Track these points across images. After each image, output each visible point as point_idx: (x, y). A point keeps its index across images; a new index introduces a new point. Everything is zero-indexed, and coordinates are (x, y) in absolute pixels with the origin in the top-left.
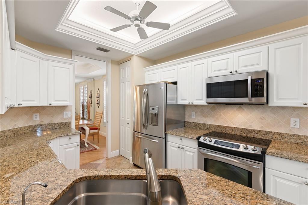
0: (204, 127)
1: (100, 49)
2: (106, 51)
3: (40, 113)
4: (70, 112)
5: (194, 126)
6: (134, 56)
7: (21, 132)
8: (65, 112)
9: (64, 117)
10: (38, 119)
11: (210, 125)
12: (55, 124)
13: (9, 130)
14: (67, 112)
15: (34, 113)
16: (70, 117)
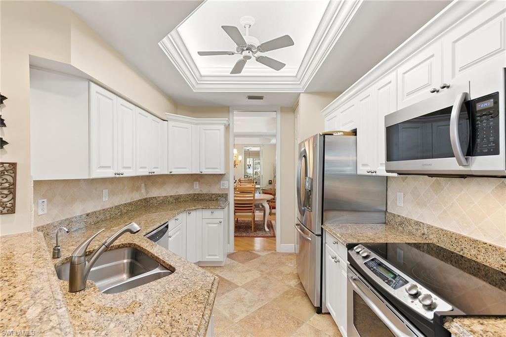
0: (417, 230)
1: (250, 98)
2: (261, 98)
3: (199, 181)
4: (227, 182)
5: (401, 224)
6: (301, 94)
7: (182, 199)
8: (222, 182)
9: (221, 188)
10: (198, 187)
11: (429, 227)
12: (213, 194)
13: (171, 196)
14: (224, 182)
15: (194, 181)
16: (227, 188)
